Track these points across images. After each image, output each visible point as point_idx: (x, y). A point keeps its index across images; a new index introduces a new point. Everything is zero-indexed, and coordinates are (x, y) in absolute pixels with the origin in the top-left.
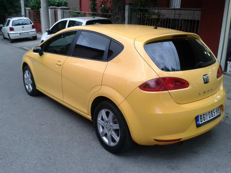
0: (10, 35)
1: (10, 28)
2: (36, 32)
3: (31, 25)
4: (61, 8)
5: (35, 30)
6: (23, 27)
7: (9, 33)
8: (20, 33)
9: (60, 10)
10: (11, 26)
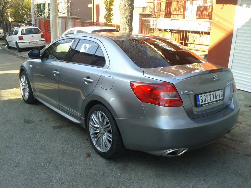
0: (18, 43)
1: (19, 36)
2: (45, 41)
3: (41, 34)
4: (72, 18)
5: (43, 39)
6: (33, 36)
7: (18, 42)
8: (29, 42)
9: (71, 19)
10: (20, 35)
